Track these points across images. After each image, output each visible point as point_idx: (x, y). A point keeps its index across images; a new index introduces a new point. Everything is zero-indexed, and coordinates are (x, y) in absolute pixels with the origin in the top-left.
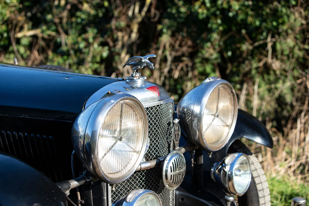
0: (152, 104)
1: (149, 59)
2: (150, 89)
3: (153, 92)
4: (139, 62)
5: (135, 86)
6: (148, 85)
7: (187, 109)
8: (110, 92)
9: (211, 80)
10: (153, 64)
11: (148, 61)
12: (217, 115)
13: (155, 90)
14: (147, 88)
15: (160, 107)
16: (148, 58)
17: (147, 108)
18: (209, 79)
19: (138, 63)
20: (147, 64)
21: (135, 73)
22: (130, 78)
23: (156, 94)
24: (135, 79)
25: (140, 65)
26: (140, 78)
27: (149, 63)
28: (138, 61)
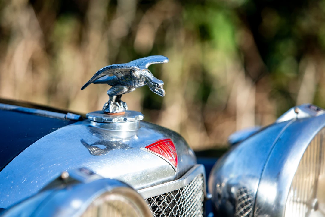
0: (160, 188)
1: (151, 68)
2: (155, 149)
3: (162, 156)
4: (126, 76)
5: (114, 140)
6: (147, 136)
7: (240, 189)
8: (65, 175)
9: (302, 114)
10: (163, 84)
11: (150, 75)
12: (314, 204)
13: (168, 152)
14: (146, 146)
15: (179, 195)
16: (147, 65)
17: (149, 201)
18: (297, 113)
19: (122, 78)
20: (146, 81)
21: (112, 103)
22: (102, 119)
23: (171, 160)
24: (115, 120)
25: (127, 85)
26: (128, 119)
27: (151, 81)
28: (122, 75)
